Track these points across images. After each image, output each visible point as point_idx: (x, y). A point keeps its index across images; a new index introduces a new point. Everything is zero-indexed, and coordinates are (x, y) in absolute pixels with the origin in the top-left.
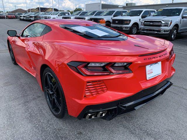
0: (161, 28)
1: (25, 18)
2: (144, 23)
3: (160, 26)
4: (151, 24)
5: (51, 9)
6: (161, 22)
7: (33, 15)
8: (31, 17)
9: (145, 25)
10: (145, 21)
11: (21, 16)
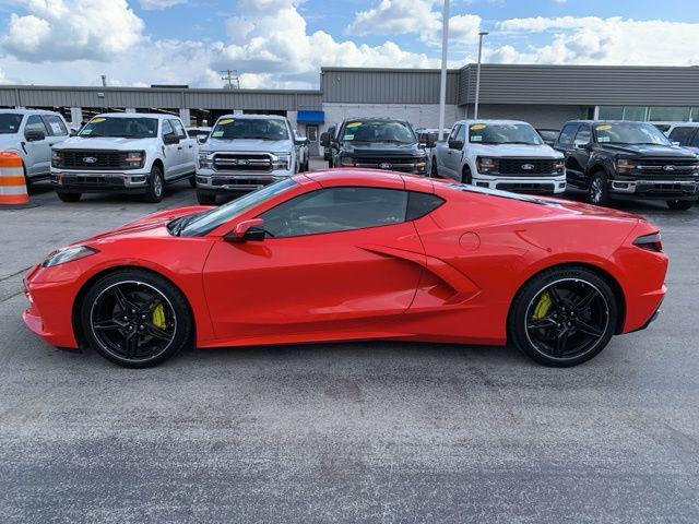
0: (274, 173)
2: (214, 161)
3: (269, 168)
4: (242, 162)
6: (268, 157)
9: (219, 168)
10: (217, 156)
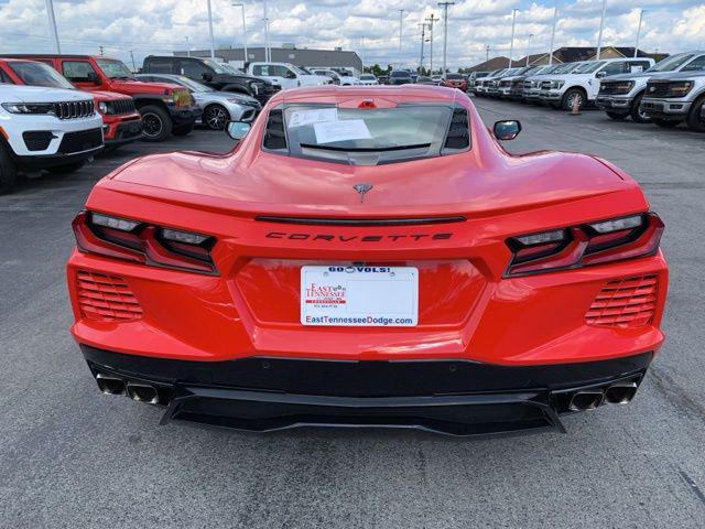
1: (486, 89)
5: (610, 52)
7: (511, 79)
8: (504, 84)
11: (477, 84)
